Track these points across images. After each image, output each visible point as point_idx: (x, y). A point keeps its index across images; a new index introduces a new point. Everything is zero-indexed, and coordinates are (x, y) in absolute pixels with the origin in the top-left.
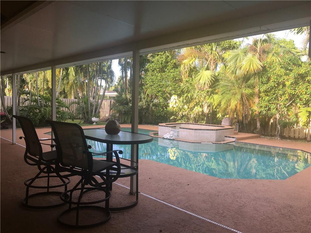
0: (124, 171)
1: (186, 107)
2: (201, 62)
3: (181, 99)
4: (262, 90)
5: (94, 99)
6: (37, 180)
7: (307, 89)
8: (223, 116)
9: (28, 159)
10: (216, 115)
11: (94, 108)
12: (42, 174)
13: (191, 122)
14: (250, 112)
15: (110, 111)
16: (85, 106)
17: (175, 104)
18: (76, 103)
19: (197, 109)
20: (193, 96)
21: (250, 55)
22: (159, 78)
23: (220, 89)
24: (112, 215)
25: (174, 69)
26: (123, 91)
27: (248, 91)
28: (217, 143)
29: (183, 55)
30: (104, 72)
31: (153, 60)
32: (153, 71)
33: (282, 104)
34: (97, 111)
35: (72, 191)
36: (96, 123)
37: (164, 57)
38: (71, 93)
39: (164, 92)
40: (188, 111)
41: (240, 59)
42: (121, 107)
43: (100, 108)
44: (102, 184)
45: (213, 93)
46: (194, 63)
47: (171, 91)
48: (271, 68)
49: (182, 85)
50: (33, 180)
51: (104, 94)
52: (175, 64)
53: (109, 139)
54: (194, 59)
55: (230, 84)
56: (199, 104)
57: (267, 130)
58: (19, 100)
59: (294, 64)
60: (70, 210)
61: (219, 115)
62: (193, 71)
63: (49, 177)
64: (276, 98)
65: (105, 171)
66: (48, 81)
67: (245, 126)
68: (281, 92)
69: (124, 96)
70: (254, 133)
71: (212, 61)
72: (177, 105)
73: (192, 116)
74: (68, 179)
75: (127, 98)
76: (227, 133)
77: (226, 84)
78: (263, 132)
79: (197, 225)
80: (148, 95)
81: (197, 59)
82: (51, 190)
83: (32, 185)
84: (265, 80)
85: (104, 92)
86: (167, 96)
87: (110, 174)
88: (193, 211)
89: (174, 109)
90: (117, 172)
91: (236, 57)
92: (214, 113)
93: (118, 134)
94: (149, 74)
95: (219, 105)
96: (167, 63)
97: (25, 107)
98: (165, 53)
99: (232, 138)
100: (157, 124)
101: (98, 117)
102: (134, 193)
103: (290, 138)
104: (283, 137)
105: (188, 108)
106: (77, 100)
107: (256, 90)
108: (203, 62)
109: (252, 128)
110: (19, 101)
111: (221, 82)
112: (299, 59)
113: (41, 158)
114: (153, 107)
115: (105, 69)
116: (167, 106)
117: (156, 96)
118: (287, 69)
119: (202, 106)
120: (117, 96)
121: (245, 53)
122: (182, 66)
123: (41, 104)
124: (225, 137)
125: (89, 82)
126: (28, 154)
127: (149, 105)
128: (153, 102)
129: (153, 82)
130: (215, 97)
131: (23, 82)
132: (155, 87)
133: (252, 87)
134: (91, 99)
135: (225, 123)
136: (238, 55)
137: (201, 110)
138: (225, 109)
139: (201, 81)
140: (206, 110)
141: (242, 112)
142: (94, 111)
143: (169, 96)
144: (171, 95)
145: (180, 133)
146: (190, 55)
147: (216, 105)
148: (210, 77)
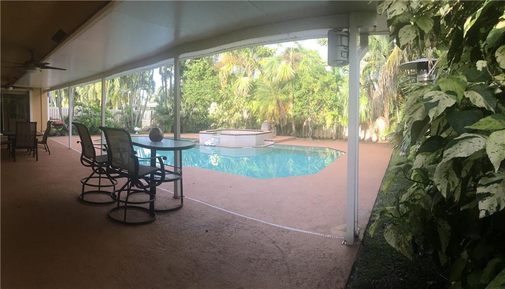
0: (168, 176)
1: (226, 113)
2: (239, 68)
3: (221, 106)
4: (295, 96)
5: (136, 109)
6: (91, 179)
7: (331, 95)
8: (262, 121)
9: (83, 161)
10: (256, 120)
11: (137, 118)
12: (96, 175)
13: (231, 128)
14: (287, 117)
15: (151, 121)
16: (128, 116)
17: (215, 111)
18: (120, 113)
19: (238, 115)
20: (232, 102)
21: (284, 63)
22: (197, 86)
23: (257, 96)
24: (157, 216)
25: (212, 76)
26: (164, 101)
27: (283, 97)
28: (257, 147)
29: (221, 62)
30: (146, 83)
31: (191, 67)
32: (192, 79)
33: (312, 108)
34: (139, 122)
35: (119, 191)
36: (139, 132)
37: (202, 64)
38: (115, 104)
39: (204, 99)
40: (228, 118)
41: (275, 66)
42: (162, 117)
43: (142, 119)
44: (147, 187)
45: (251, 99)
46: (232, 70)
47: (210, 98)
48: (302, 76)
49: (221, 92)
50: (88, 179)
51: (146, 105)
52: (213, 71)
53: (153, 146)
54: (232, 65)
55: (267, 91)
56: (239, 110)
57: (301, 133)
58: (73, 110)
59: (321, 73)
60: (118, 208)
61: (259, 120)
62: (231, 78)
63: (100, 177)
64: (308, 104)
65: (149, 175)
66: (96, 94)
67: (282, 129)
68: (311, 98)
69: (164, 106)
70: (290, 136)
71: (249, 67)
72: (217, 112)
73: (233, 122)
74: (116, 181)
75: (167, 108)
76: (266, 137)
77: (264, 90)
78: (298, 135)
79: (240, 223)
80: (187, 104)
81: (235, 65)
82: (102, 189)
83: (87, 183)
84: (297, 86)
85: (146, 103)
86: (206, 104)
87: (155, 179)
88: (235, 211)
89: (215, 117)
90: (161, 177)
91: (271, 64)
92: (253, 119)
93: (162, 141)
94: (188, 81)
95: (258, 110)
96: (206, 70)
97: (78, 117)
98: (202, 60)
99: (271, 141)
100: (198, 132)
101: (140, 126)
102: (178, 196)
103: (320, 138)
104: (314, 138)
105: (229, 114)
106: (120, 111)
107: (291, 96)
108: (241, 69)
109: (289, 132)
110: (73, 112)
111: (259, 89)
112: (325, 68)
113: (94, 161)
114: (194, 116)
115: (147, 79)
116: (207, 114)
117: (196, 104)
118: (315, 77)
119: (242, 112)
120: (157, 106)
121: (280, 60)
122: (220, 73)
123: (91, 114)
124: (265, 140)
125: (132, 93)
126: (84, 157)
127: (188, 113)
128: (192, 110)
129: (192, 90)
130: (254, 103)
131: (76, 94)
132: (194, 96)
133: (286, 93)
134: (134, 109)
135: (264, 128)
136: (273, 62)
137: (241, 116)
138: (264, 114)
139: (240, 88)
140: (246, 116)
141: (279, 116)
142: (136, 121)
143: (208, 104)
144: (210, 102)
145: (221, 139)
146: (228, 61)
147: (255, 110)
148: (248, 83)
